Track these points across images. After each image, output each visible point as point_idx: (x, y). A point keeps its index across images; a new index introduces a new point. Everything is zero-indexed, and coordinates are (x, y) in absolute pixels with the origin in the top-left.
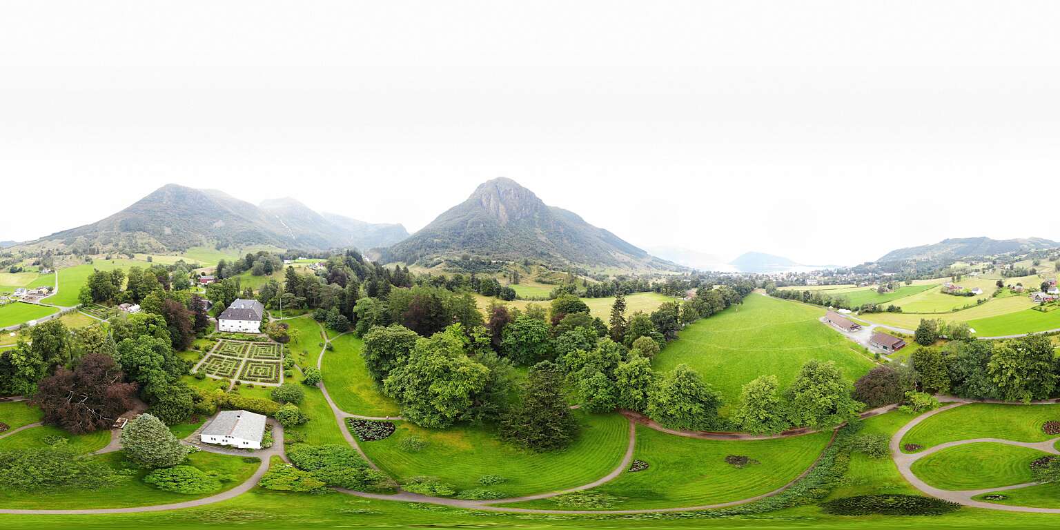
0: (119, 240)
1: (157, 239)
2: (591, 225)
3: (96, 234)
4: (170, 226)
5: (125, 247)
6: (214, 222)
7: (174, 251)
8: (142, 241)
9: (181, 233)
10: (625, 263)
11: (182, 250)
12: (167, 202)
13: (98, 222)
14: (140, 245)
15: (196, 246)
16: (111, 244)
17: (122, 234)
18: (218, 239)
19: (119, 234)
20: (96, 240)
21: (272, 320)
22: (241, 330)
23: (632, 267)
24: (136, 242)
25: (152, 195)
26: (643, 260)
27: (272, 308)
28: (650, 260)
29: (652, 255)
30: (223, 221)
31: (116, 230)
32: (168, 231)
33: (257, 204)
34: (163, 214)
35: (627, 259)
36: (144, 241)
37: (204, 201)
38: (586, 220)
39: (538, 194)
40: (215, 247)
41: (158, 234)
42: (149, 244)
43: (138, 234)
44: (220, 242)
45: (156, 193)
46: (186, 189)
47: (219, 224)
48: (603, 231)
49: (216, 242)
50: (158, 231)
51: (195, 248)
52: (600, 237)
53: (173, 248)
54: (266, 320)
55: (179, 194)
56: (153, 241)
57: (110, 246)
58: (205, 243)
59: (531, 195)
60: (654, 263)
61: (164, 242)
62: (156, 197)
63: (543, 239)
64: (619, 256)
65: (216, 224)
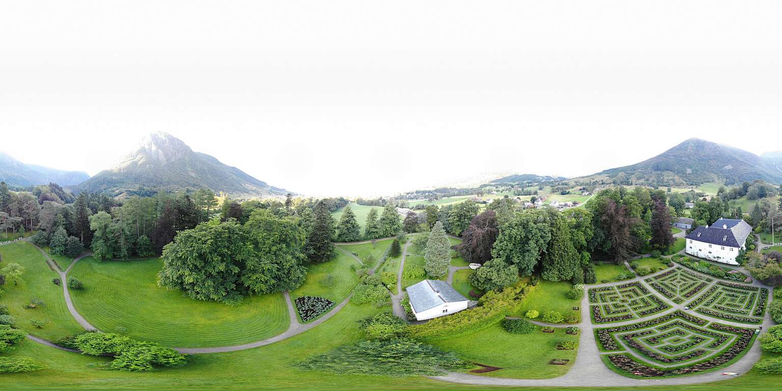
0: (651, 177)
1: (681, 177)
2: (224, 164)
3: (634, 172)
4: (691, 168)
5: (654, 181)
6: (725, 166)
7: (691, 185)
8: (667, 178)
9: (698, 173)
10: (253, 191)
11: (697, 185)
12: (690, 151)
13: (637, 164)
14: (665, 180)
15: (709, 182)
16: (643, 179)
17: (654, 172)
18: (727, 178)
19: (651, 172)
20: (633, 176)
21: (761, 246)
22: (711, 257)
23: (258, 193)
24: (663, 178)
25: (680, 145)
26: (265, 189)
27: (763, 231)
28: (270, 189)
29: (270, 185)
30: (732, 166)
31: (649, 170)
32: (689, 171)
33: (759, 155)
34: (687, 159)
35: (254, 188)
36: (670, 178)
37: (718, 150)
38: (221, 161)
39: (187, 143)
40: (724, 183)
41: (682, 173)
42: (673, 180)
43: (665, 173)
44: (728, 180)
45: (683, 144)
46: (705, 142)
47: (729, 167)
48: (234, 168)
49: (725, 180)
50: (682, 171)
51: (708, 183)
52: (232, 173)
53: (691, 183)
54: (752, 247)
55: (699, 145)
56: (676, 178)
57: (642, 181)
58: (716, 181)
59: (181, 143)
60: (273, 190)
61: (685, 179)
62: (683, 147)
63: (193, 175)
64: (249, 186)
65: (726, 167)
